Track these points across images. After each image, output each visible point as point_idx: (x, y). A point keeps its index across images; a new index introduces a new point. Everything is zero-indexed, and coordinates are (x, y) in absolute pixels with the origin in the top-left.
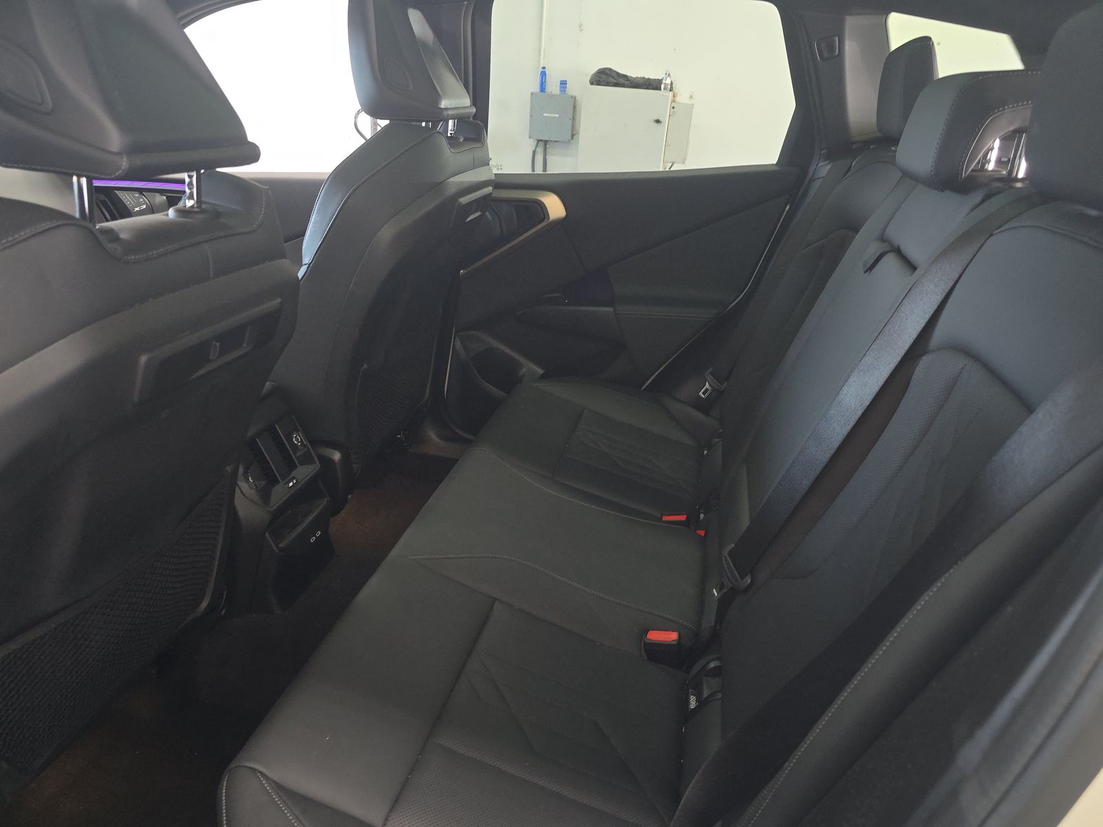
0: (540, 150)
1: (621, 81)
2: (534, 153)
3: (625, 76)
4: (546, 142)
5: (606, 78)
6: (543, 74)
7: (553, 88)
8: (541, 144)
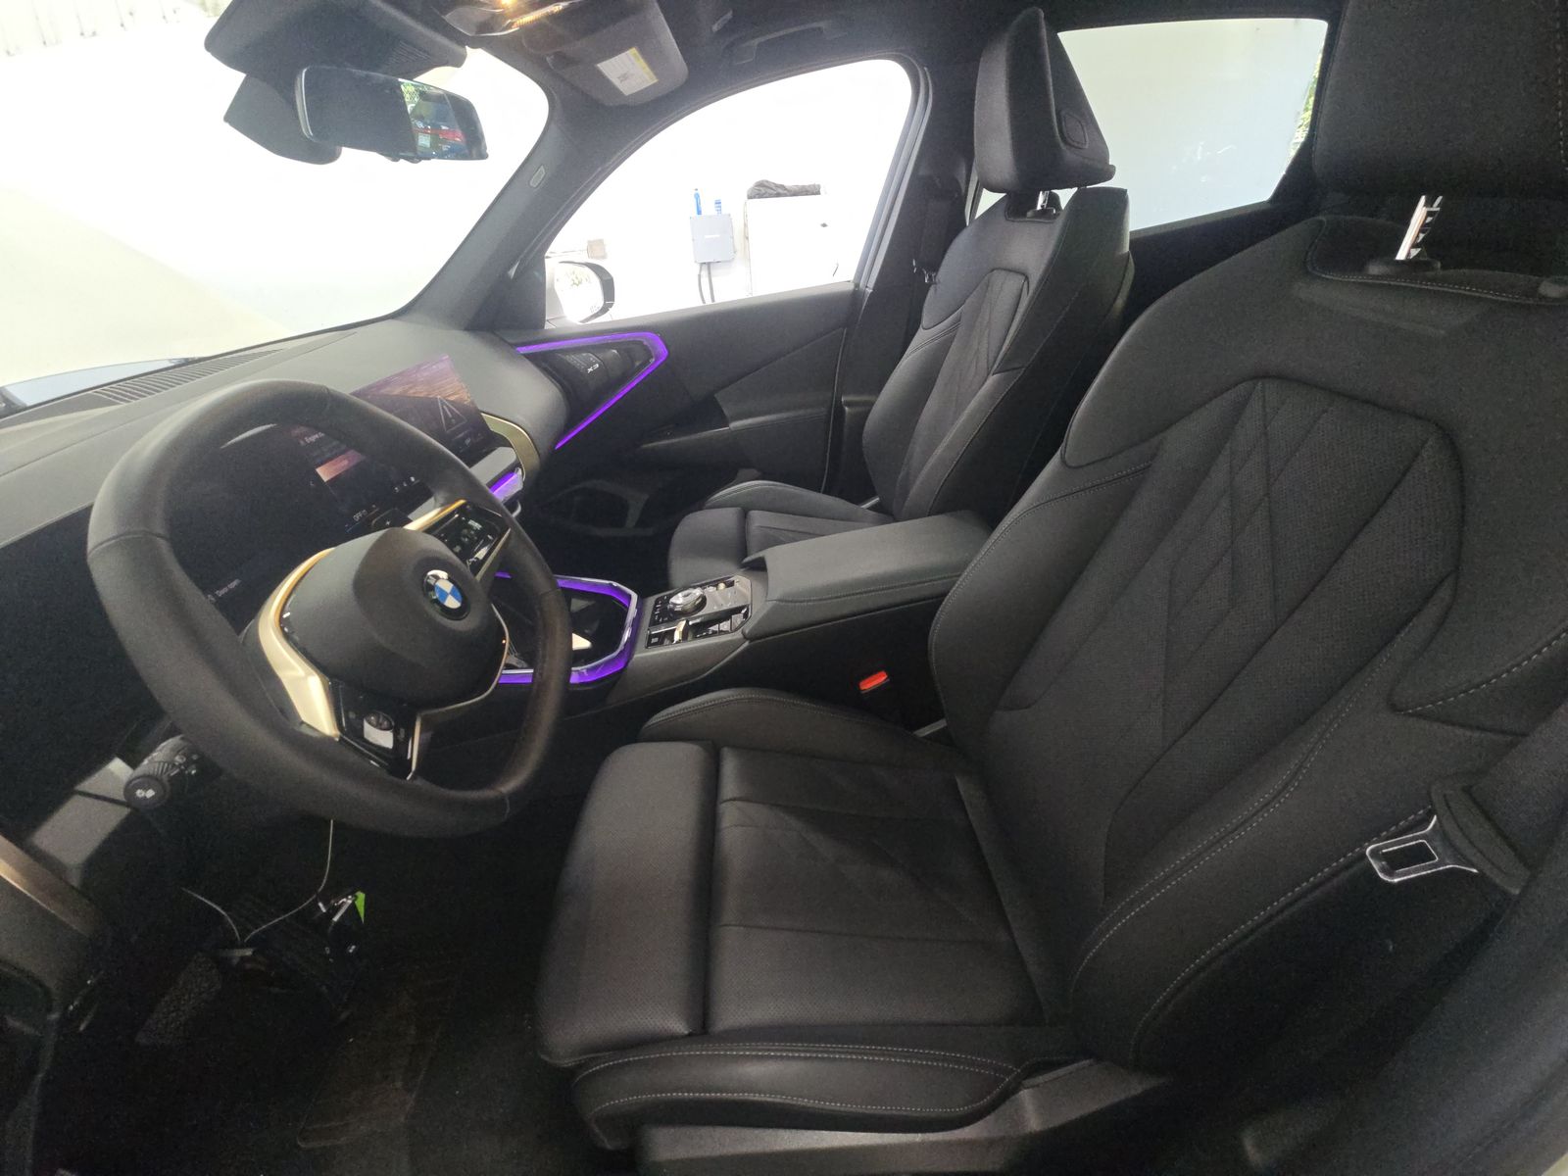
0: (704, 273)
1: (780, 191)
2: (700, 276)
3: (782, 187)
4: (709, 264)
5: (764, 190)
6: (697, 197)
7: (708, 209)
8: (705, 267)
